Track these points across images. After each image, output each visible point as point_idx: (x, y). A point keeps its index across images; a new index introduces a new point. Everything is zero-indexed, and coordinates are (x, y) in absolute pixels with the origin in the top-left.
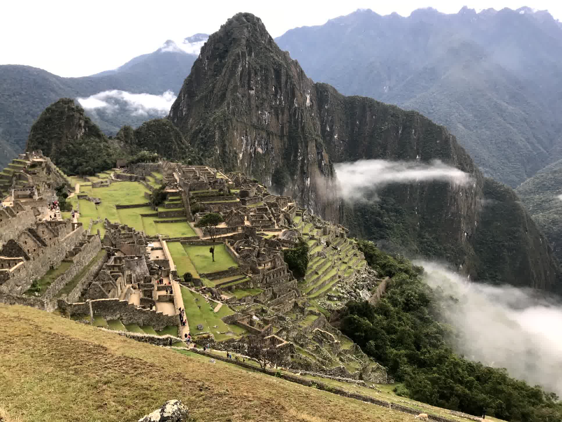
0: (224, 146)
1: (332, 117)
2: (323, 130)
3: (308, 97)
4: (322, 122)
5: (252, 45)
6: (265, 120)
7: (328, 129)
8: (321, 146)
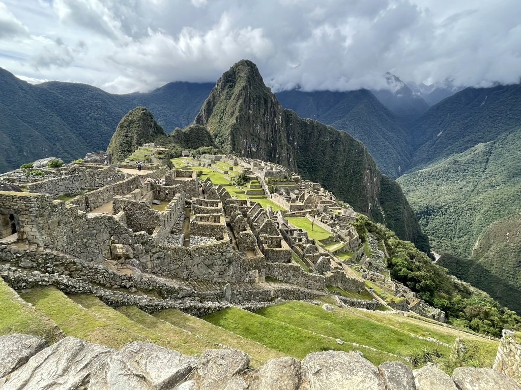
0: (235, 145)
1: (294, 131)
2: (288, 139)
3: (280, 117)
4: (287, 134)
5: (252, 82)
6: (258, 130)
7: (291, 138)
8: (290, 149)
